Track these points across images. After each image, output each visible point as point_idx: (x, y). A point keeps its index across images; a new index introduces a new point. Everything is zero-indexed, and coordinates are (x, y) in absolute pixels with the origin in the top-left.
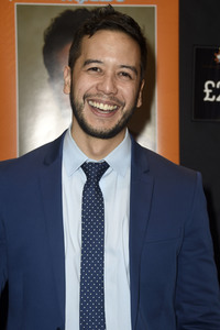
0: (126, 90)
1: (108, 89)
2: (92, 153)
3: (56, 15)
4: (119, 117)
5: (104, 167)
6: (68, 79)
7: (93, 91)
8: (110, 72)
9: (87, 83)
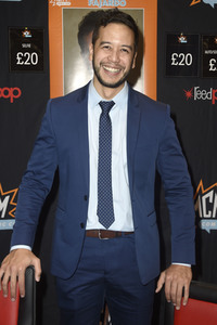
0: (125, 59)
1: (114, 59)
2: (105, 97)
3: (85, 14)
4: (121, 75)
5: (112, 104)
6: (91, 51)
7: (106, 60)
8: (115, 49)
9: (102, 55)
